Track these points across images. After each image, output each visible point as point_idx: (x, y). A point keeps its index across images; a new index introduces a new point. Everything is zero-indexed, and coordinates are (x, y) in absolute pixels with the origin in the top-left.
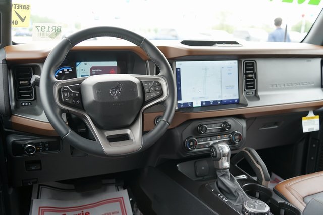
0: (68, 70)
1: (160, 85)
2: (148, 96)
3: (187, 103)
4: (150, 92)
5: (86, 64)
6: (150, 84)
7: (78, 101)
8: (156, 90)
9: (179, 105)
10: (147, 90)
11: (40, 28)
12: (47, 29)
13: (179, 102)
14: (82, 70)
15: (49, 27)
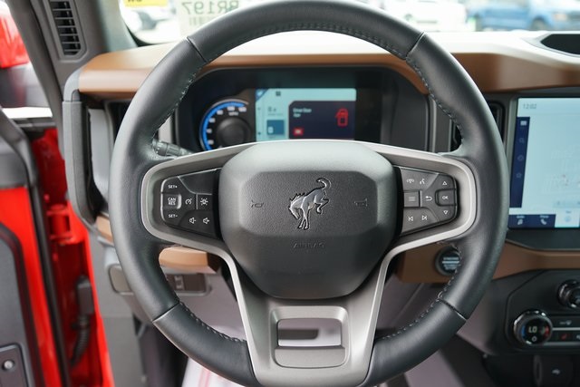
0: (237, 109)
1: (456, 187)
2: (411, 219)
3: (537, 217)
4: (419, 208)
5: (278, 94)
6: (422, 182)
7: (206, 221)
8: (439, 204)
9: (513, 218)
10: (410, 199)
11: (191, 7)
12: (206, 8)
13: (514, 211)
14: (270, 109)
15: (211, 3)
